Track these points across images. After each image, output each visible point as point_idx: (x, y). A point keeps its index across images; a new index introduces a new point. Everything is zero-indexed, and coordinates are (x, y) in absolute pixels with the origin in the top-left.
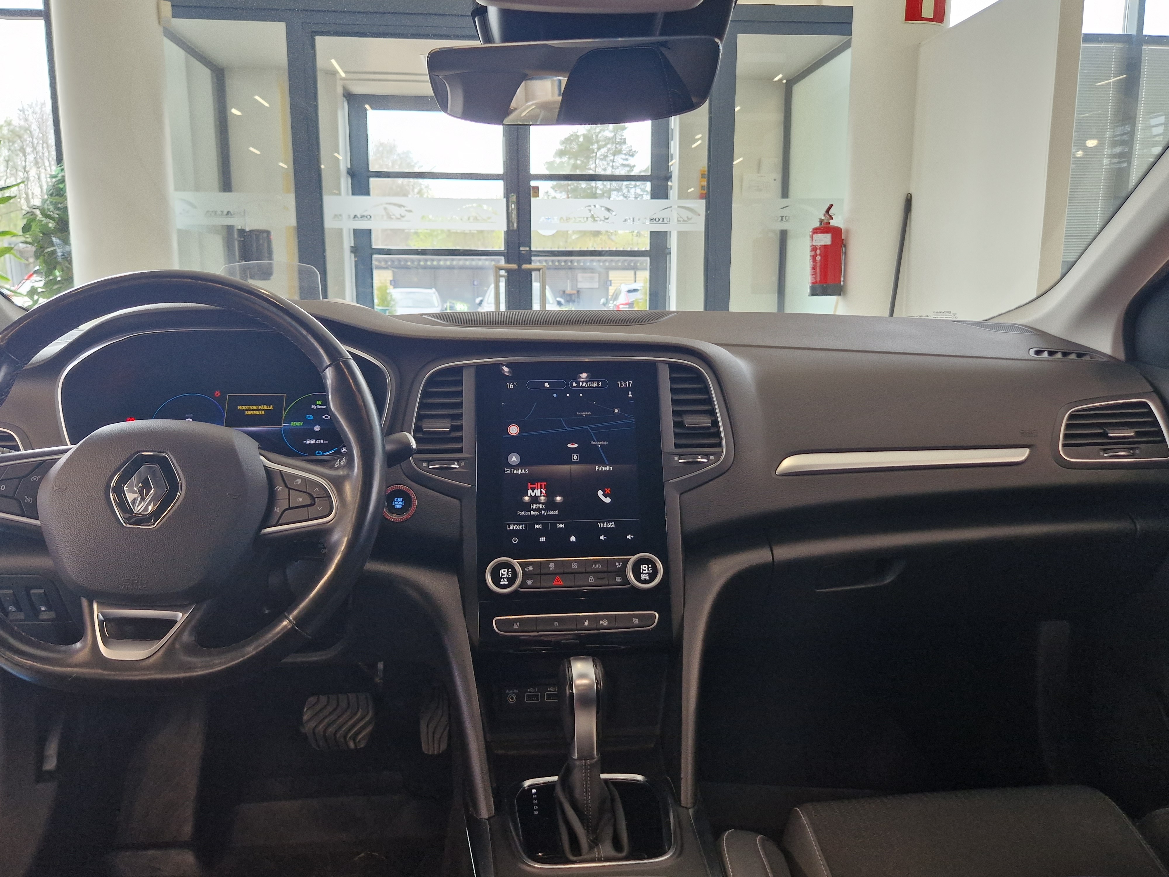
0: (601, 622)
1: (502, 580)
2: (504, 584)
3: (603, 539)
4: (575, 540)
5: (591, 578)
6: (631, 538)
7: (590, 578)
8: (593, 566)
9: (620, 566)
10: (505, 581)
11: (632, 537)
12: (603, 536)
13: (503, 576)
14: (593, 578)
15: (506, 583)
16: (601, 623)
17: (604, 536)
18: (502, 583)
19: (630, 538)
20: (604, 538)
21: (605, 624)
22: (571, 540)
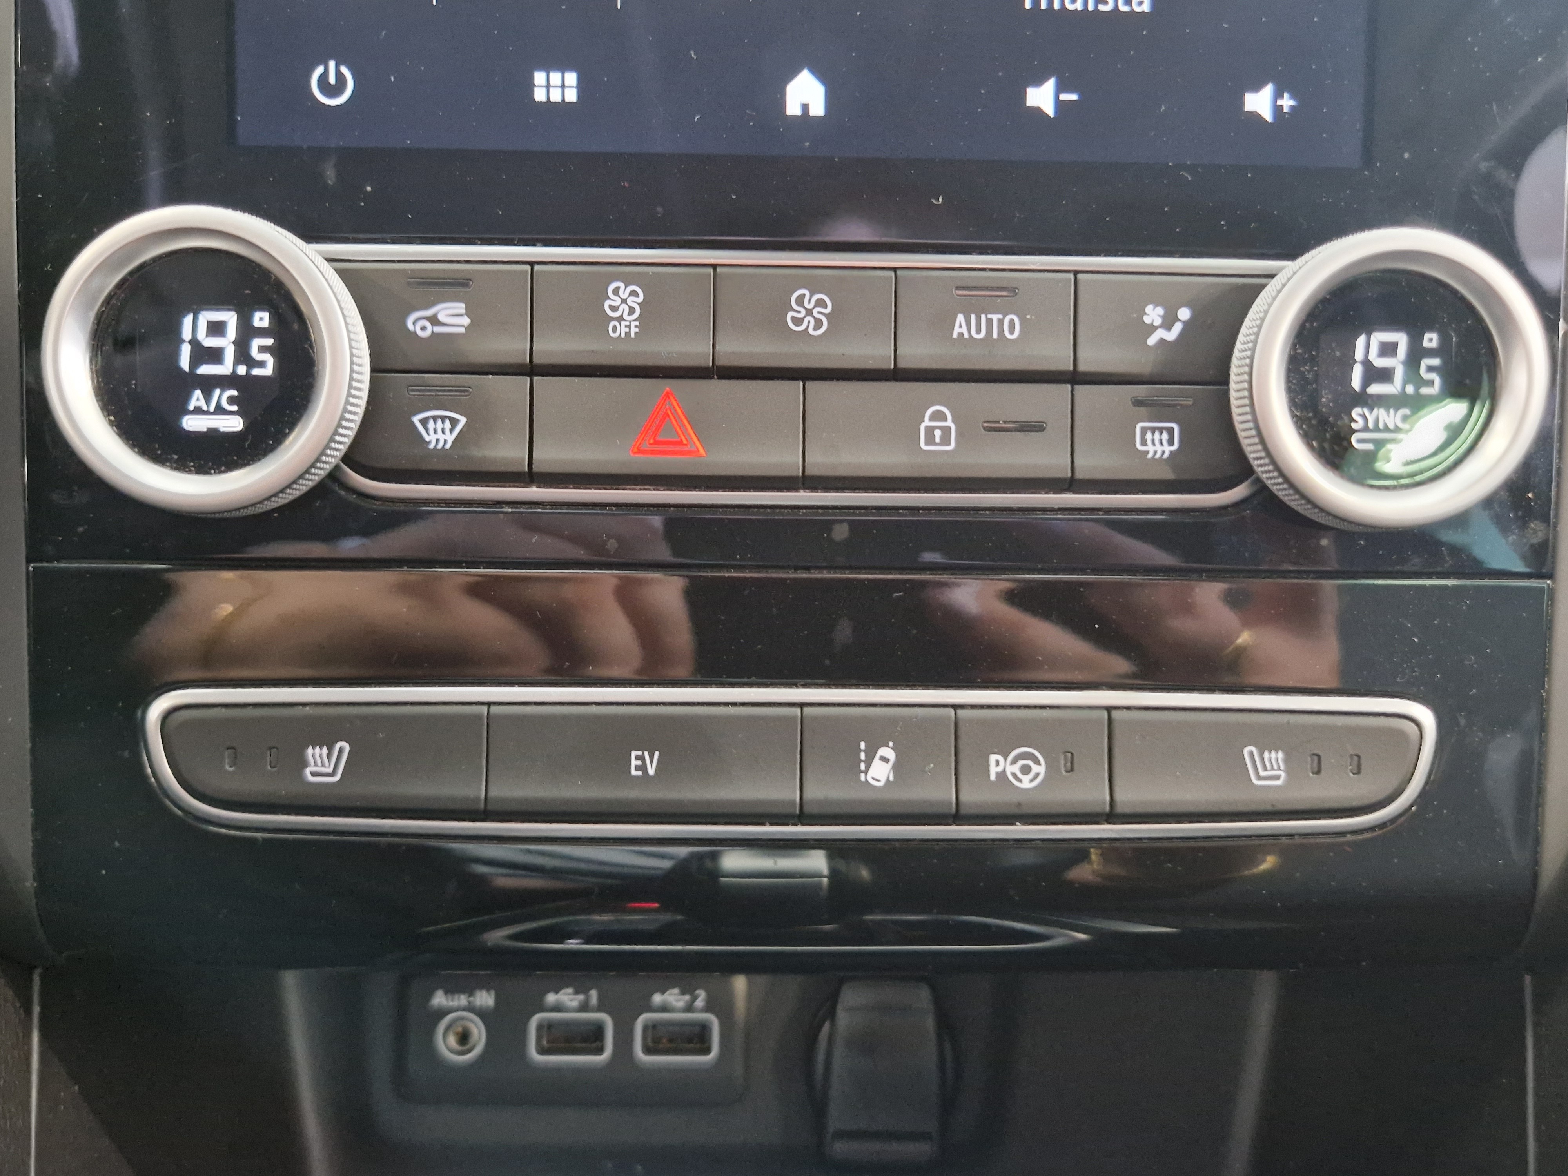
0: (997, 764)
1: (197, 398)
2: (213, 435)
3: (1049, 110)
4: (818, 109)
5: (939, 416)
6: (1277, 110)
7: (927, 423)
8: (960, 326)
9: (1172, 335)
10: (220, 410)
11: (1287, 102)
12: (1050, 85)
13: (205, 370)
14: (949, 423)
15: (233, 424)
16: (994, 770)
17: (1059, 89)
18: (192, 423)
19: (1267, 115)
20: (1059, 105)
21: (1026, 783)
22: (793, 109)
